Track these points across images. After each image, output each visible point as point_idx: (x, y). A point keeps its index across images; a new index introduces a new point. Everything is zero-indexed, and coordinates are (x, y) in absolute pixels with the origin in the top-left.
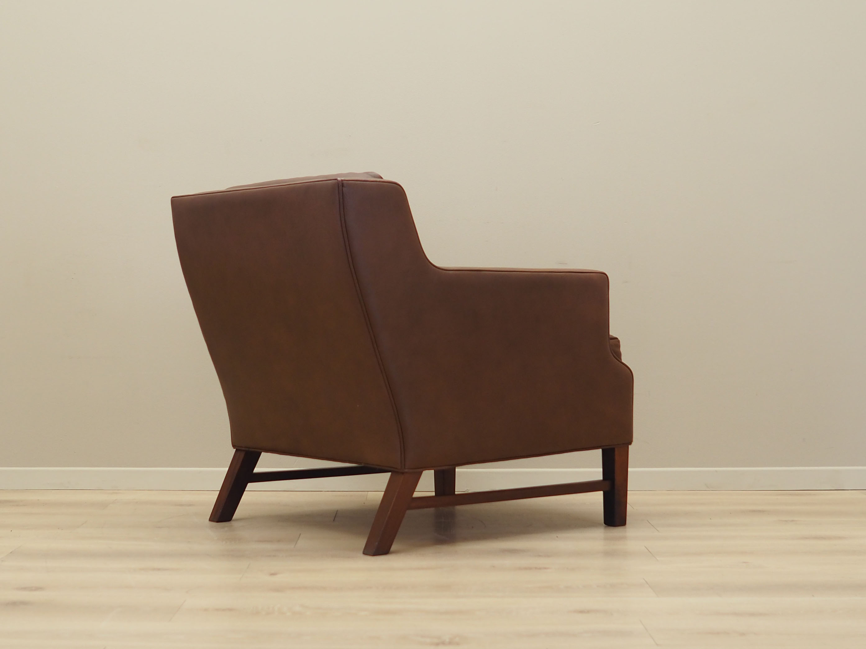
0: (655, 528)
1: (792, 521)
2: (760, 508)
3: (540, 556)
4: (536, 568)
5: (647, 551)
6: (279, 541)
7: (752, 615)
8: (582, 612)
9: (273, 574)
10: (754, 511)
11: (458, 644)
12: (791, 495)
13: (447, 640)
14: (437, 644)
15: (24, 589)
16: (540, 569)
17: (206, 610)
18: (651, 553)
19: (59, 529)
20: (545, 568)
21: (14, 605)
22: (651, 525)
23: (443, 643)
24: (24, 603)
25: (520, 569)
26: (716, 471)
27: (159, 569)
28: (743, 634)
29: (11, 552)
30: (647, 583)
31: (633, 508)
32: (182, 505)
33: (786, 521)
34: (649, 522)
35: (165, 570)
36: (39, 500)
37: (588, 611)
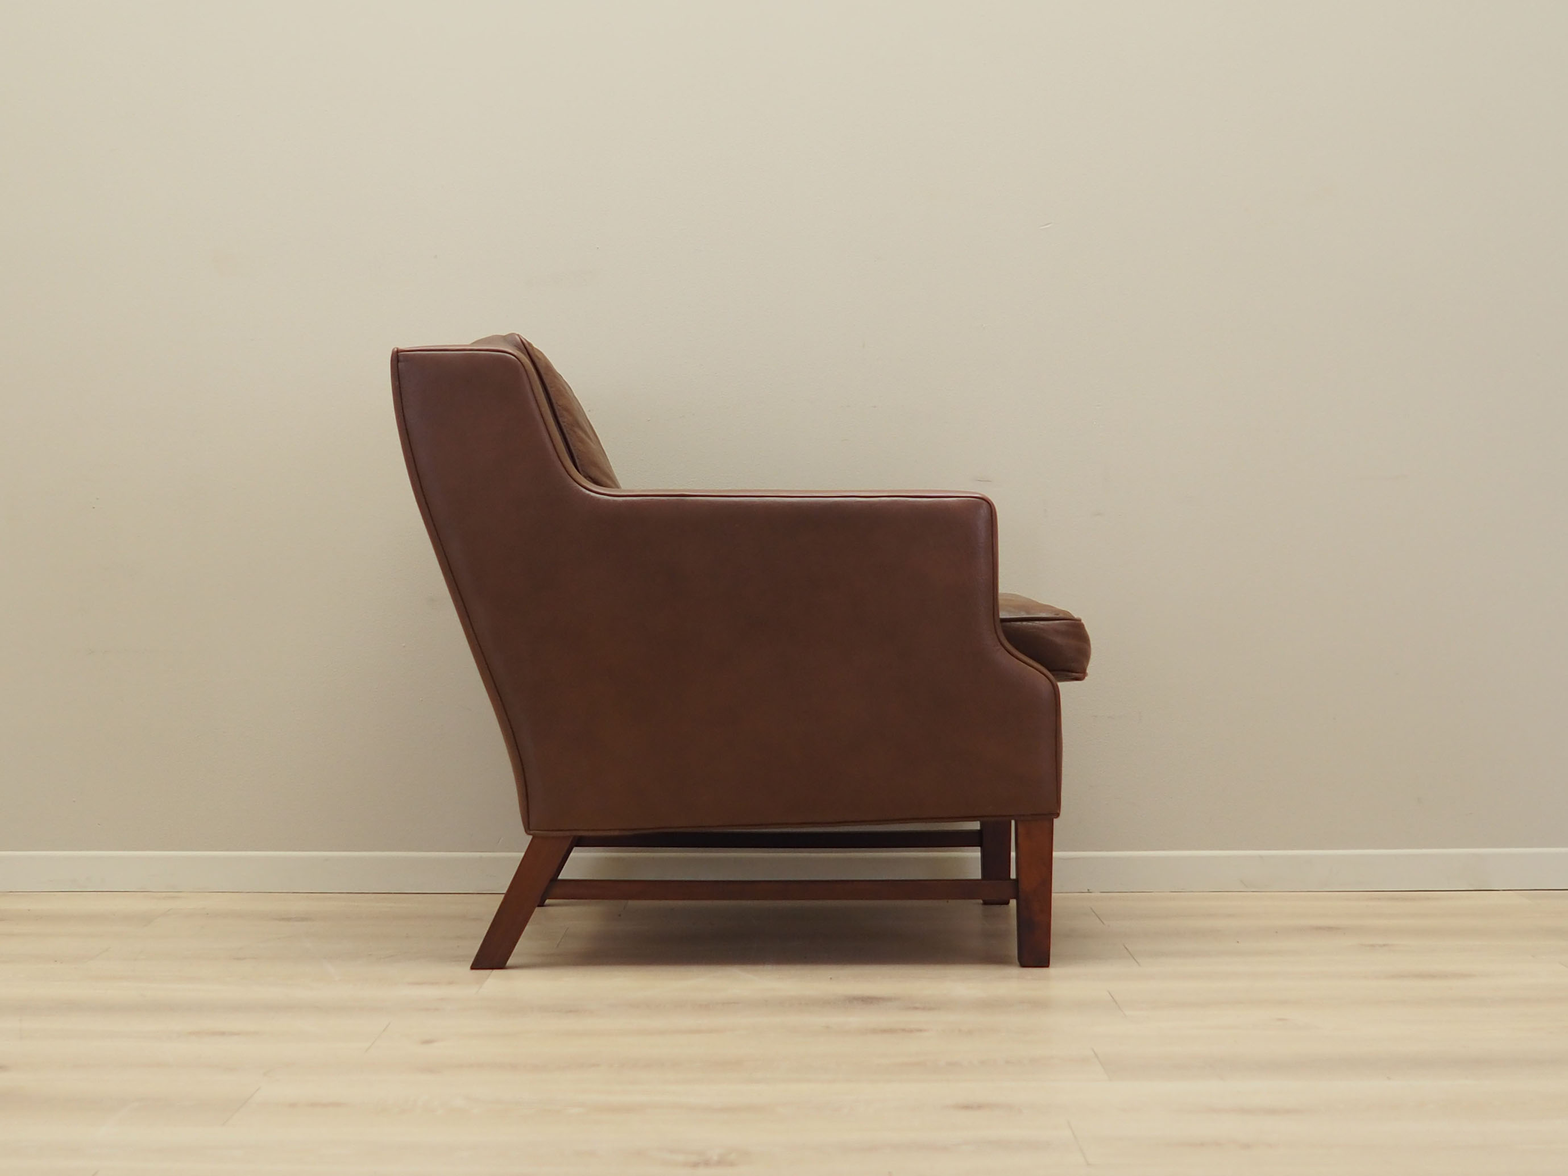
0: (1135, 960)
1: (1385, 945)
2: (1329, 922)
3: (916, 1008)
4: (904, 1030)
5: (1111, 999)
6: (451, 983)
8: (967, 1107)
9: (425, 1042)
10: (1318, 929)
11: (732, 1164)
13: (715, 1158)
14: (695, 1165)
16: (911, 1031)
17: (293, 1105)
18: (1116, 1003)
19: (56, 961)
20: (920, 1030)
22: (1130, 954)
23: (707, 1163)
25: (874, 1031)
26: (1261, 857)
27: (223, 1034)
28: (1247, 1146)
30: (1096, 1055)
31: (1103, 923)
32: (289, 919)
33: (1373, 946)
34: (1126, 948)
35: (232, 1034)
36: (29, 910)
37: (979, 1107)
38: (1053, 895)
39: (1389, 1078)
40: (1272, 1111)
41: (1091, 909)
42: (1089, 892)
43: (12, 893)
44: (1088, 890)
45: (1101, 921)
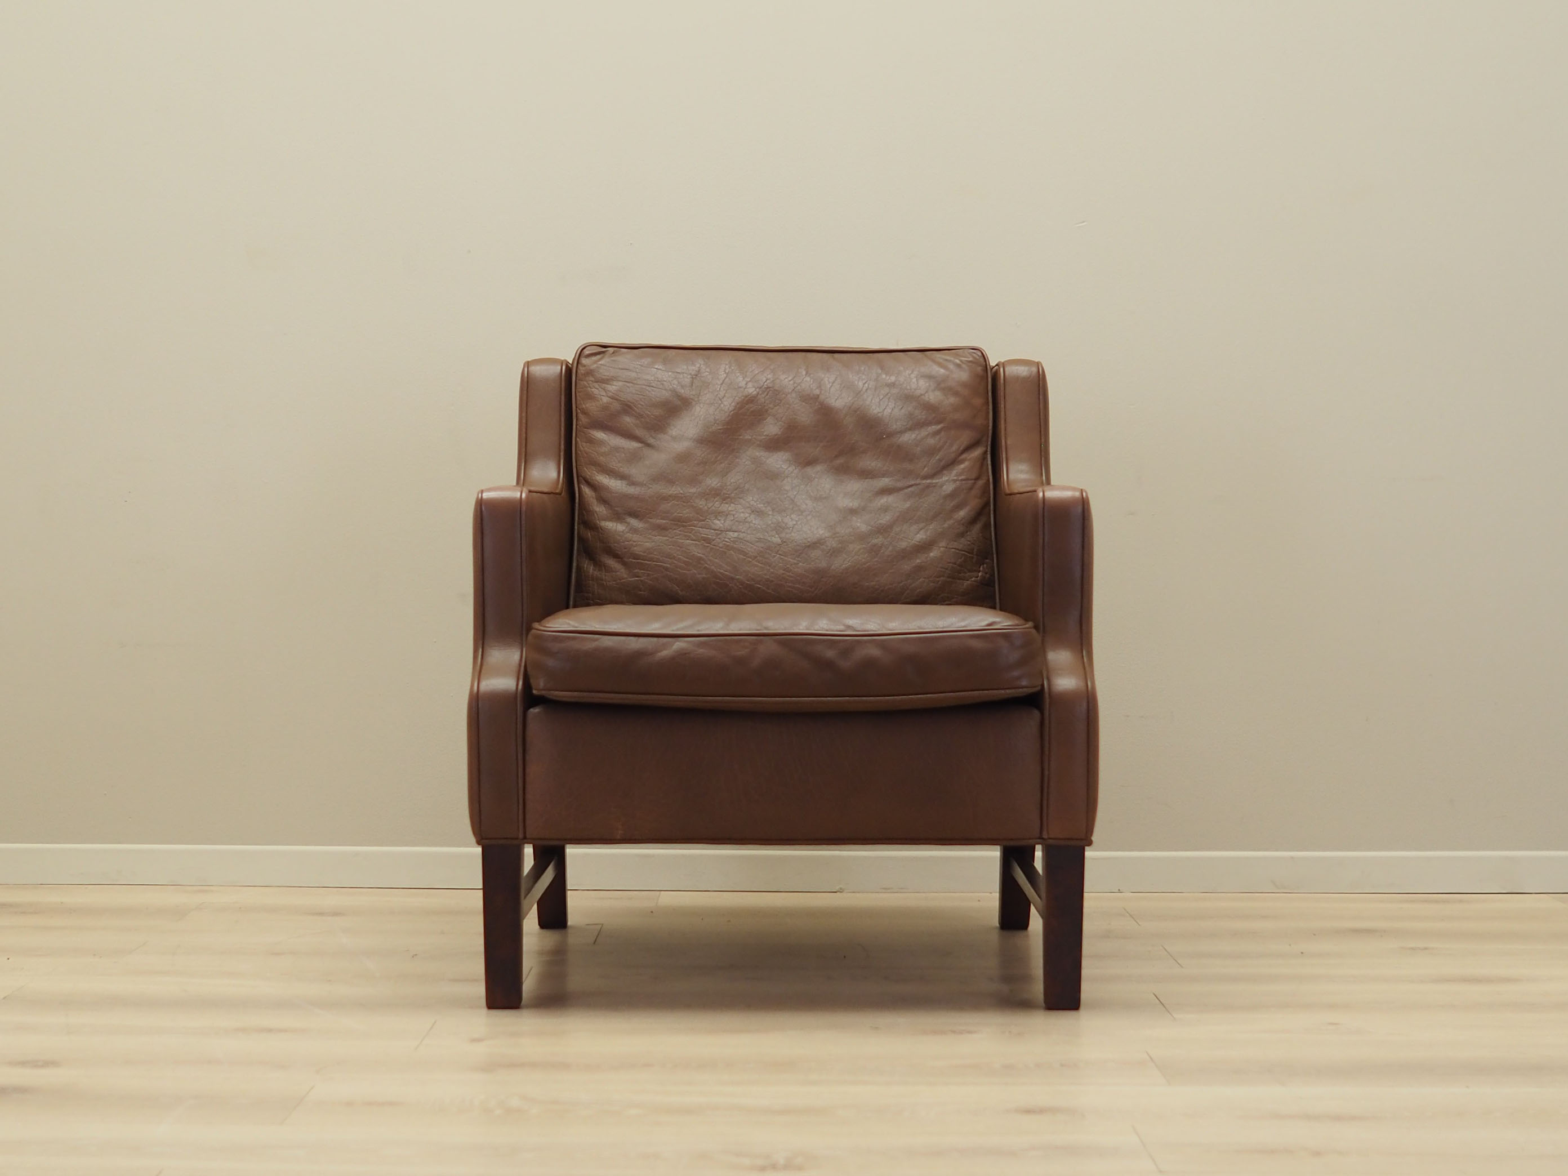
0: (1177, 962)
1: (1426, 949)
2: (1367, 925)
4: (953, 1032)
5: (1157, 1000)
7: (1338, 1118)
8: (1029, 1111)
9: (475, 1040)
10: (1356, 931)
11: (800, 1168)
12: (1426, 901)
13: (782, 1162)
14: (763, 1169)
15: (23, 1064)
16: (961, 1032)
17: (349, 1104)
18: (1164, 1006)
19: (94, 955)
20: (970, 1033)
22: (1170, 955)
23: (774, 1167)
24: (19, 1090)
25: (925, 1032)
26: (1292, 858)
27: (270, 1030)
28: (1317, 1154)
29: (4, 998)
30: (1152, 1058)
31: (1139, 925)
32: (321, 914)
33: (1413, 949)
34: (1165, 949)
35: (280, 1031)
36: (62, 903)
37: (1041, 1111)
38: (1085, 895)
40: (1336, 1118)
41: (1125, 909)
42: (1120, 891)
44: (1119, 890)
45: (1137, 922)
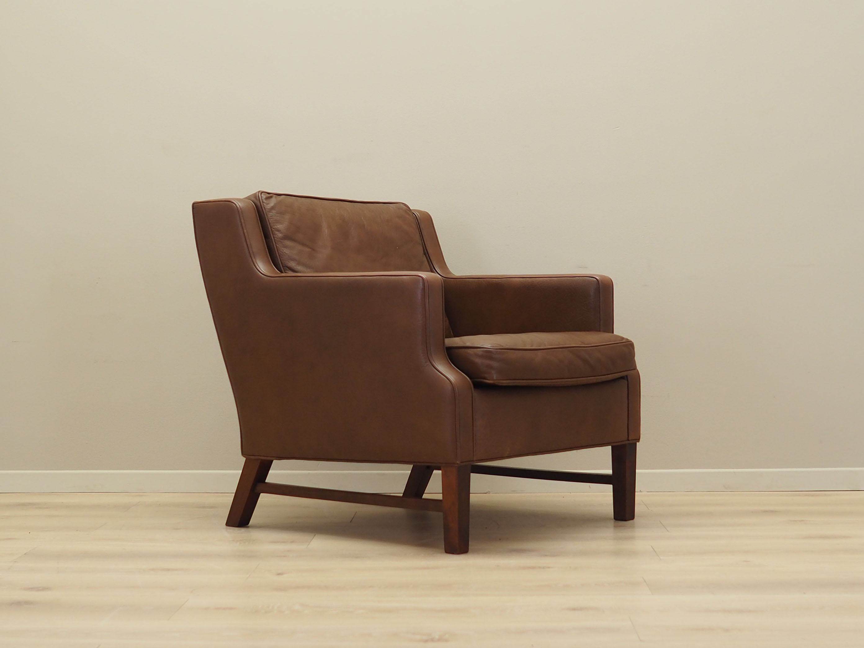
0: (666, 529)
1: (802, 521)
2: (771, 508)
3: (546, 556)
4: (540, 568)
5: (653, 550)
6: (292, 542)
8: (574, 609)
9: (279, 574)
10: (765, 511)
11: (446, 641)
12: (806, 495)
13: (437, 637)
14: (426, 641)
15: (32, 589)
16: (544, 568)
17: (207, 608)
18: (656, 553)
19: (77, 530)
20: (549, 568)
21: (18, 604)
22: (663, 525)
23: (432, 640)
24: (28, 603)
25: (524, 568)
26: (734, 472)
27: (168, 570)
28: (727, 630)
29: (25, 554)
30: (645, 581)
31: (649, 509)
32: (203, 507)
33: (795, 521)
34: (661, 522)
35: (174, 570)
36: (62, 502)
37: (581, 609)
39: (804, 593)
40: (740, 611)
41: (642, 501)
43: (53, 493)
44: (640, 491)
45: (648, 508)
